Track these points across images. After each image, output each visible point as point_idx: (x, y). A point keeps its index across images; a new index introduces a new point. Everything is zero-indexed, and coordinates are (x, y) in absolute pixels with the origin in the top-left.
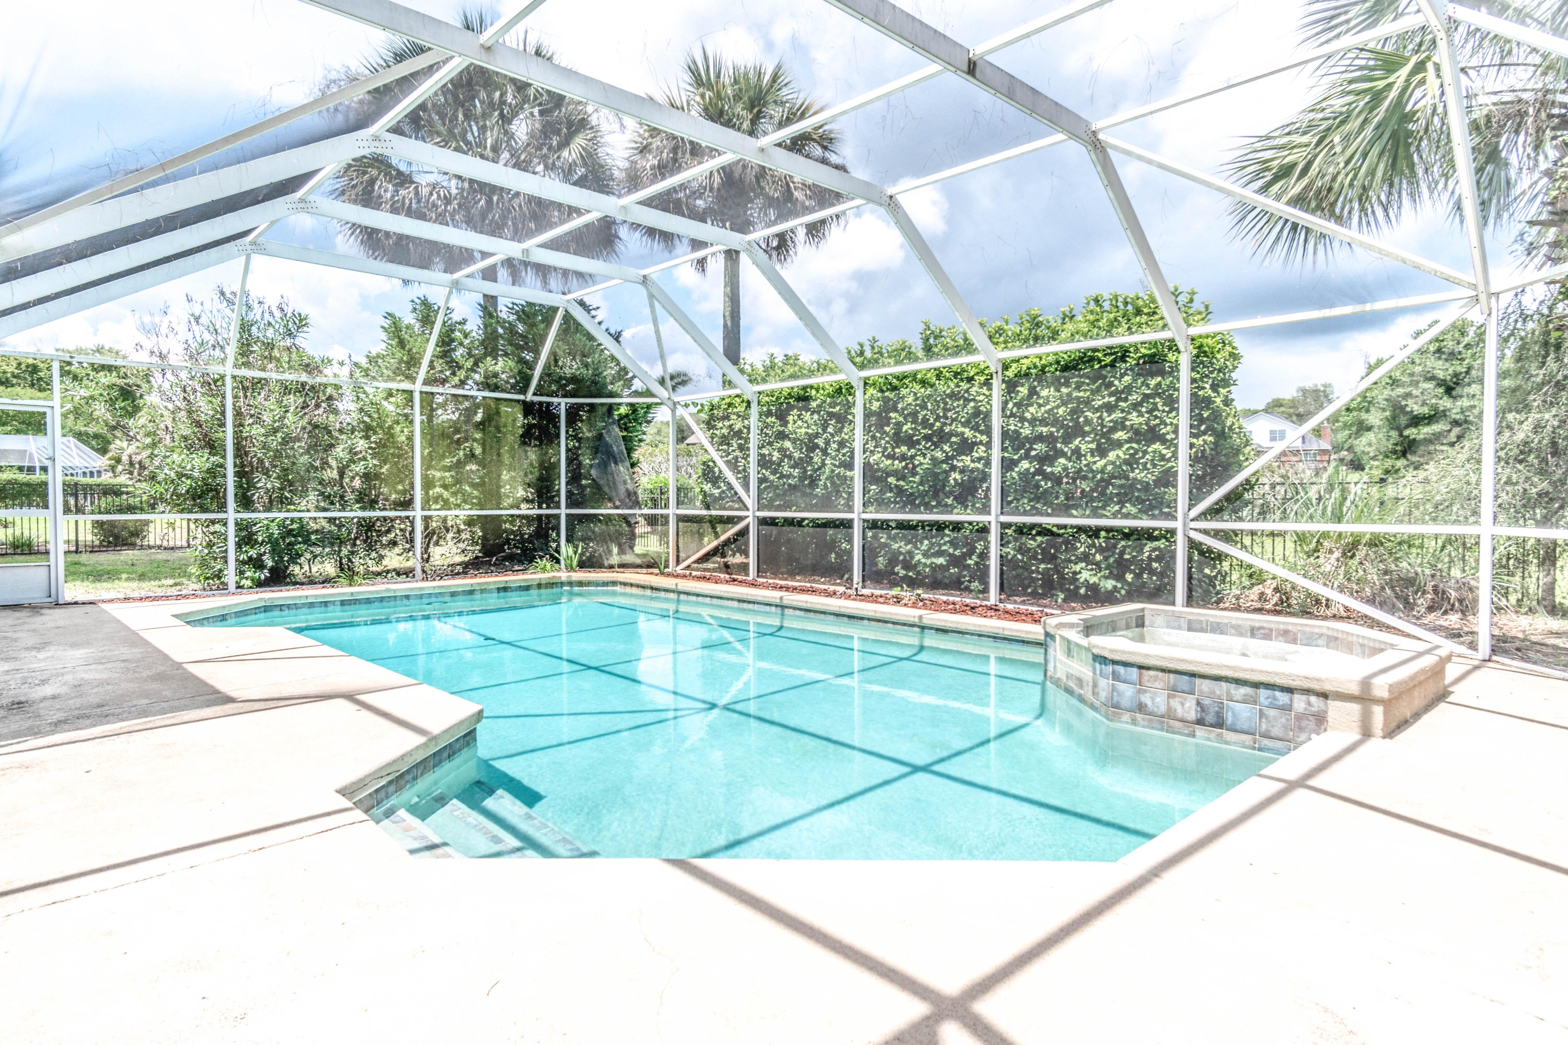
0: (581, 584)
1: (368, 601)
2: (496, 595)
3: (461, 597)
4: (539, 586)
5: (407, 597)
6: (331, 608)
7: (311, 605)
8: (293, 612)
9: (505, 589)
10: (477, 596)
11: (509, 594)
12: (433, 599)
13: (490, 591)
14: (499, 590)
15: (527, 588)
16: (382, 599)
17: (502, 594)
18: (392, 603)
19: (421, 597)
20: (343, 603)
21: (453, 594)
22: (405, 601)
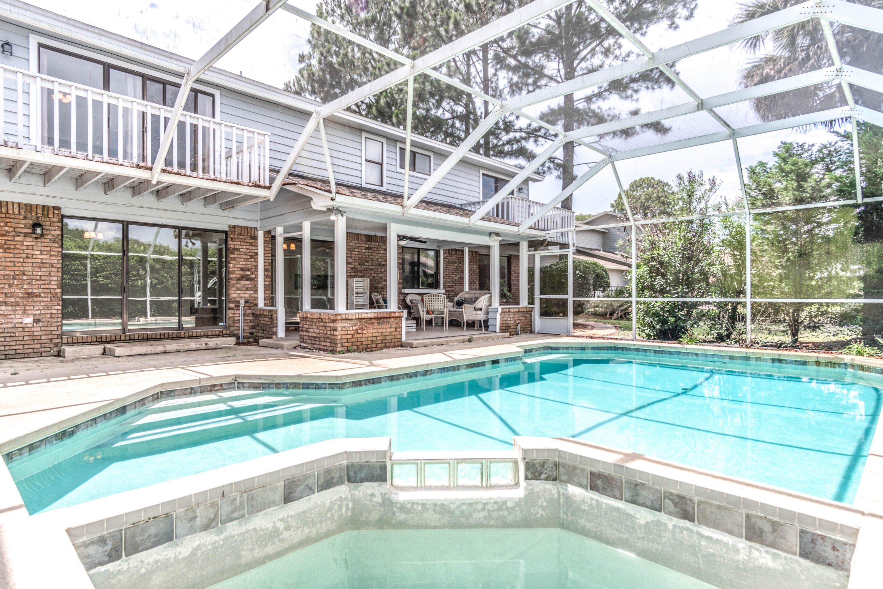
0: (862, 368)
1: (670, 353)
2: (770, 364)
3: (737, 361)
4: (818, 363)
5: (696, 354)
6: (648, 353)
7: (638, 350)
8: (628, 352)
9: (780, 361)
10: (753, 362)
11: (784, 365)
12: (716, 359)
13: (765, 360)
14: (773, 360)
15: (805, 363)
16: (679, 353)
17: (777, 364)
18: (686, 357)
19: (706, 356)
20: (655, 352)
21: (732, 358)
22: (695, 357)
